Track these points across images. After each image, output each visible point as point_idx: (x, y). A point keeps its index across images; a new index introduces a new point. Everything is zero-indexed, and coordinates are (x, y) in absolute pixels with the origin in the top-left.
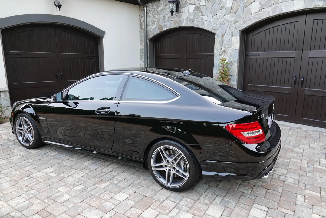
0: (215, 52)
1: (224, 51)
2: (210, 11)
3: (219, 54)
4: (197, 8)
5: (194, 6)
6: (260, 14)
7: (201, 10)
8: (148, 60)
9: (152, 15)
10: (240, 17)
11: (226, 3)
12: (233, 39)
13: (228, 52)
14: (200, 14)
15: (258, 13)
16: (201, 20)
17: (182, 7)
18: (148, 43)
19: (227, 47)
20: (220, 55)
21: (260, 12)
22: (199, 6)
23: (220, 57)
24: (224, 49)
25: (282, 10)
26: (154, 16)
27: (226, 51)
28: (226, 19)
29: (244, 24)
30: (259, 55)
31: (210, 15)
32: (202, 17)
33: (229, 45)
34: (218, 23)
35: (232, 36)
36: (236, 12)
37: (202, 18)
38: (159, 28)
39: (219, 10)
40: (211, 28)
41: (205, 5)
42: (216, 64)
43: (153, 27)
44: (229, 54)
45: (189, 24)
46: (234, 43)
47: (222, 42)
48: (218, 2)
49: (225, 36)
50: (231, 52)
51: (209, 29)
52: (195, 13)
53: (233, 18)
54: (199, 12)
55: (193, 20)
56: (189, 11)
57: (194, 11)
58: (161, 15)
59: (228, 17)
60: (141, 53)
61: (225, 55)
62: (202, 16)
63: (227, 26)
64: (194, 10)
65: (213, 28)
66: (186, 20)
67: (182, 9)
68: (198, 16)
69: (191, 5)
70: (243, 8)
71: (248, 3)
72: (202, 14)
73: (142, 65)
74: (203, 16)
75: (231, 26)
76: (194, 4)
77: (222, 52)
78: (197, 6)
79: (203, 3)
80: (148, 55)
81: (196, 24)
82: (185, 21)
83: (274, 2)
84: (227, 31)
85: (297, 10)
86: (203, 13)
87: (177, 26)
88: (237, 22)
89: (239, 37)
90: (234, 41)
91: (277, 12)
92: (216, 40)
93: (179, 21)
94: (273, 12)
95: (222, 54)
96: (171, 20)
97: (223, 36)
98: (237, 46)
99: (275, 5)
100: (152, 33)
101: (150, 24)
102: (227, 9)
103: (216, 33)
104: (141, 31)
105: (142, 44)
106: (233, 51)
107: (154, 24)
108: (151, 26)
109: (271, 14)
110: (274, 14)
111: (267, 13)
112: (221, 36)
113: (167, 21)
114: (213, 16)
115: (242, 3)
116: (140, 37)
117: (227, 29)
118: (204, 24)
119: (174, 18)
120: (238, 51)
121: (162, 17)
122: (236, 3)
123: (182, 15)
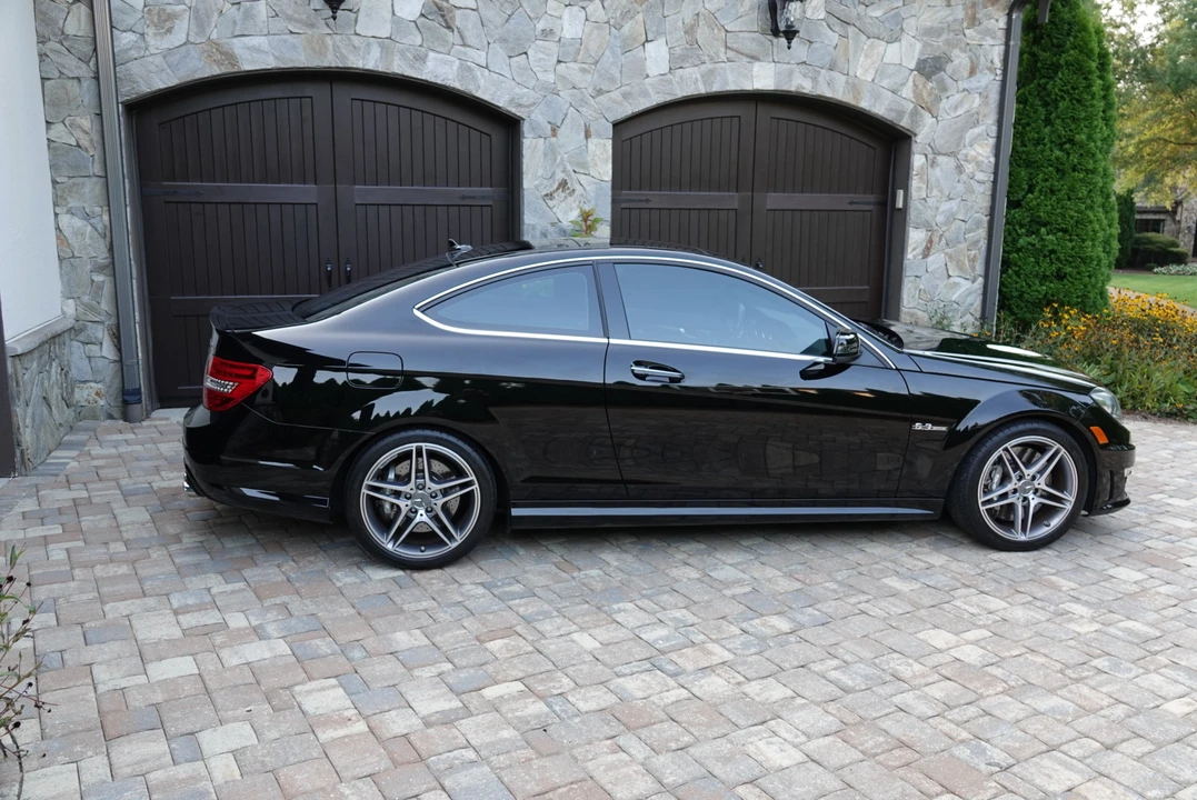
0: (526, 184)
1: (563, 184)
2: (497, 36)
3: (544, 193)
4: (436, 9)
6: (670, 82)
7: (458, 23)
8: (129, 209)
10: (612, 80)
11: (559, 22)
12: (590, 145)
13: (578, 187)
14: (452, 37)
15: (665, 78)
16: (457, 62)
18: (122, 118)
19: (571, 169)
20: (546, 195)
21: (670, 76)
22: (445, 4)
23: (550, 203)
24: (563, 175)
25: (727, 84)
27: (569, 185)
28: (563, 78)
29: (625, 103)
30: (647, 201)
31: (499, 51)
32: (462, 48)
33: (578, 164)
34: (533, 83)
35: (587, 135)
36: (596, 58)
37: (465, 54)
38: (207, 54)
39: (533, 39)
40: (507, 97)
41: (474, 6)
42: (534, 227)
43: (158, 43)
44: (582, 195)
45: (399, 67)
46: (596, 158)
47: (551, 152)
48: (528, 10)
49: (559, 132)
50: (588, 188)
51: (501, 100)
52: (429, 29)
53: (589, 77)
54: (449, 27)
55: (421, 54)
56: (394, 14)
57: (423, 19)
59: (571, 70)
61: (566, 197)
62: (464, 45)
63: (569, 100)
64: (422, 15)
65: (512, 100)
66: (382, 46)
68: (447, 42)
70: (619, 51)
71: (635, 40)
72: (462, 37)
74: (469, 46)
75: (583, 102)
77: (555, 187)
78: (436, 5)
80: (126, 182)
81: (439, 69)
82: (376, 52)
83: (708, 56)
84: (569, 116)
85: (760, 88)
86: (467, 34)
87: (329, 61)
88: (602, 94)
89: (610, 141)
90: (598, 153)
91: (716, 88)
92: (530, 142)
93: (340, 44)
94: (704, 83)
95: (555, 195)
96: (291, 32)
97: (554, 132)
98: (605, 171)
99: (710, 66)
100: (153, 68)
101: (130, 21)
102: (564, 44)
103: (527, 119)
104: (52, 50)
105: (67, 122)
106: (594, 186)
107: (169, 31)
108: (143, 35)
109: (702, 90)
110: (709, 91)
111: (692, 83)
112: (549, 133)
113: (265, 32)
114: (510, 57)
115: (615, 37)
116: (47, 83)
117: (567, 110)
118: (474, 78)
119: (312, 26)
120: (610, 184)
121: (228, 6)
122: (596, 32)
123: (356, 21)
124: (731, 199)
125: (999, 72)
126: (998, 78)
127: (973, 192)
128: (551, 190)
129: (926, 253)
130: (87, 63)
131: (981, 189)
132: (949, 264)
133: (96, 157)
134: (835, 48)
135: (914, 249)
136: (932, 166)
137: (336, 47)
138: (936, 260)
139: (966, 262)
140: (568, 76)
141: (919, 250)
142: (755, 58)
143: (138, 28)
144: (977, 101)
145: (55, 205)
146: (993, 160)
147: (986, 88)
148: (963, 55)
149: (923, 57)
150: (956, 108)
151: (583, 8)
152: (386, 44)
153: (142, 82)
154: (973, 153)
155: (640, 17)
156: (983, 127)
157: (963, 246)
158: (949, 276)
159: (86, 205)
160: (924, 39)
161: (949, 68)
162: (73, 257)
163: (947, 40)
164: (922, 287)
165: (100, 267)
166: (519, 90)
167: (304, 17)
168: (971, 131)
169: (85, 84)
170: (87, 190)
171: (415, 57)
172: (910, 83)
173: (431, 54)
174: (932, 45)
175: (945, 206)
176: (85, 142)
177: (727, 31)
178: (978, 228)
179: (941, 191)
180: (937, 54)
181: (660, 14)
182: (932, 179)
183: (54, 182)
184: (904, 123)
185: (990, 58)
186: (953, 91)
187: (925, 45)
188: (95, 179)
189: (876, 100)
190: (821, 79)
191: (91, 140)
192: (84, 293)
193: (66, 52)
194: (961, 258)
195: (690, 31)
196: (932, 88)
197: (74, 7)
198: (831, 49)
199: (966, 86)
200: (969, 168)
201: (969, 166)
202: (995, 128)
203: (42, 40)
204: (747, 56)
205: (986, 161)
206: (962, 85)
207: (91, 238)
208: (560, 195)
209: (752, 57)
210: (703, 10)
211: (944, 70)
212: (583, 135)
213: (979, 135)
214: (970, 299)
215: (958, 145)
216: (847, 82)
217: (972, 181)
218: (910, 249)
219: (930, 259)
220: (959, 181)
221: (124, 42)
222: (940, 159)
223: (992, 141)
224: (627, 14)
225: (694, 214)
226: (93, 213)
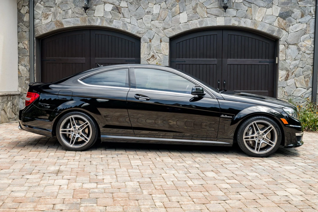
0: (142, 56)
1: (153, 56)
2: (133, 14)
3: (147, 59)
4: (116, 8)
5: (112, 5)
6: (188, 25)
7: (122, 11)
8: (35, 64)
9: (43, 7)
10: (169, 25)
11: (152, 9)
12: (162, 44)
13: (158, 58)
14: (121, 15)
15: (186, 23)
16: (122, 22)
17: (95, 4)
18: (35, 41)
19: (156, 52)
20: (148, 60)
21: (188, 23)
22: (119, 6)
23: (149, 62)
24: (153, 54)
25: (207, 24)
26: (48, 9)
27: (155, 57)
28: (153, 25)
29: (173, 32)
31: (134, 18)
33: (158, 50)
34: (144, 27)
35: (161, 42)
36: (164, 19)
37: (124, 20)
38: (56, 24)
39: (144, 14)
40: (136, 31)
41: (127, 7)
43: (44, 22)
44: (159, 59)
45: (105, 24)
46: (164, 48)
47: (150, 47)
48: (143, 6)
49: (152, 41)
50: (161, 57)
51: (134, 33)
52: (114, 13)
53: (161, 25)
54: (119, 13)
55: (112, 21)
56: (104, 10)
57: (112, 11)
58: (59, 8)
59: (156, 23)
60: (18, 54)
61: (154, 60)
62: (124, 17)
63: (155, 31)
64: (112, 10)
65: (138, 32)
66: (101, 19)
67: (95, 7)
68: (119, 17)
69: (108, 4)
70: (171, 16)
71: (176, 13)
72: (123, 15)
73: (22, 70)
74: (125, 18)
75: (160, 32)
76: (112, 4)
77: (150, 57)
78: (116, 7)
79: (123, 4)
80: (35, 57)
81: (117, 24)
82: (99, 21)
83: (201, 16)
84: (155, 36)
85: (219, 25)
86: (125, 14)
87: (87, 24)
88: (165, 29)
89: (168, 43)
90: (164, 46)
91: (204, 25)
92: (143, 44)
93: (89, 19)
94: (200, 24)
95: (150, 59)
96: (77, 17)
97: (150, 41)
98: (167, 52)
99: (201, 19)
100: (43, 28)
101: (38, 16)
102: (154, 15)
103: (142, 38)
104: (20, 25)
105: (23, 43)
106: (163, 57)
107: (47, 18)
108: (41, 20)
109: (199, 26)
110: (201, 27)
111: (195, 24)
112: (149, 41)
113: (71, 17)
114: (137, 20)
115: (170, 12)
116: (19, 33)
117: (154, 34)
118: (126, 26)
119: (83, 15)
120: (168, 56)
121: (62, 11)
122: (163, 11)
123: (94, 13)
124: (214, 61)
125: (314, 15)
126: (313, 18)
127: (305, 57)
128: (149, 58)
129: (287, 79)
130: (28, 28)
131: (309, 56)
132: (296, 83)
133: (28, 51)
134: (247, 11)
135: (281, 77)
136: (287, 48)
137: (89, 20)
138: (291, 81)
139: (304, 82)
140: (155, 25)
141: (283, 78)
142: (217, 16)
143: (40, 18)
144: (305, 26)
145: (18, 63)
146: (313, 46)
147: (308, 21)
148: (298, 11)
149: (281, 12)
150: (296, 28)
151: (160, 5)
152: (102, 18)
153: (40, 32)
154: (305, 44)
155: (178, 6)
156: (309, 35)
157: (302, 77)
158: (297, 87)
159: (25, 63)
160: (282, 6)
161: (293, 15)
162: (21, 76)
163: (291, 6)
164: (286, 91)
165: (27, 79)
166: (139, 29)
167: (80, 13)
168: (303, 36)
169: (27, 33)
170: (26, 59)
171: (110, 22)
172: (277, 21)
173: (115, 20)
174: (285, 8)
175: (294, 62)
176: (26, 47)
177: (207, 8)
178: (308, 70)
179: (292, 57)
180: (287, 11)
181: (184, 5)
182: (288, 53)
183: (19, 58)
184: (275, 34)
185: (310, 11)
186: (295, 23)
187: (282, 8)
188: (28, 57)
189: (263, 27)
190: (242, 21)
191: (28, 47)
192: (23, 86)
193: (24, 25)
194: (302, 81)
195: (194, 9)
196: (286, 22)
197: (26, 14)
198: (245, 11)
199: (300, 21)
200: (303, 49)
201: (303, 48)
202: (313, 35)
203: (18, 23)
204: (214, 15)
205: (310, 47)
206: (298, 21)
207: (26, 72)
208: (152, 59)
209: (216, 16)
210: (199, 2)
211: (291, 16)
212: (159, 41)
213: (307, 37)
214: (307, 96)
215: (298, 41)
216: (252, 22)
217: (304, 54)
218: (279, 77)
219: (288, 81)
220: (299, 54)
221: (36, 22)
222: (290, 46)
223: (312, 40)
224: (173, 5)
225: (201, 66)
226: (27, 65)
